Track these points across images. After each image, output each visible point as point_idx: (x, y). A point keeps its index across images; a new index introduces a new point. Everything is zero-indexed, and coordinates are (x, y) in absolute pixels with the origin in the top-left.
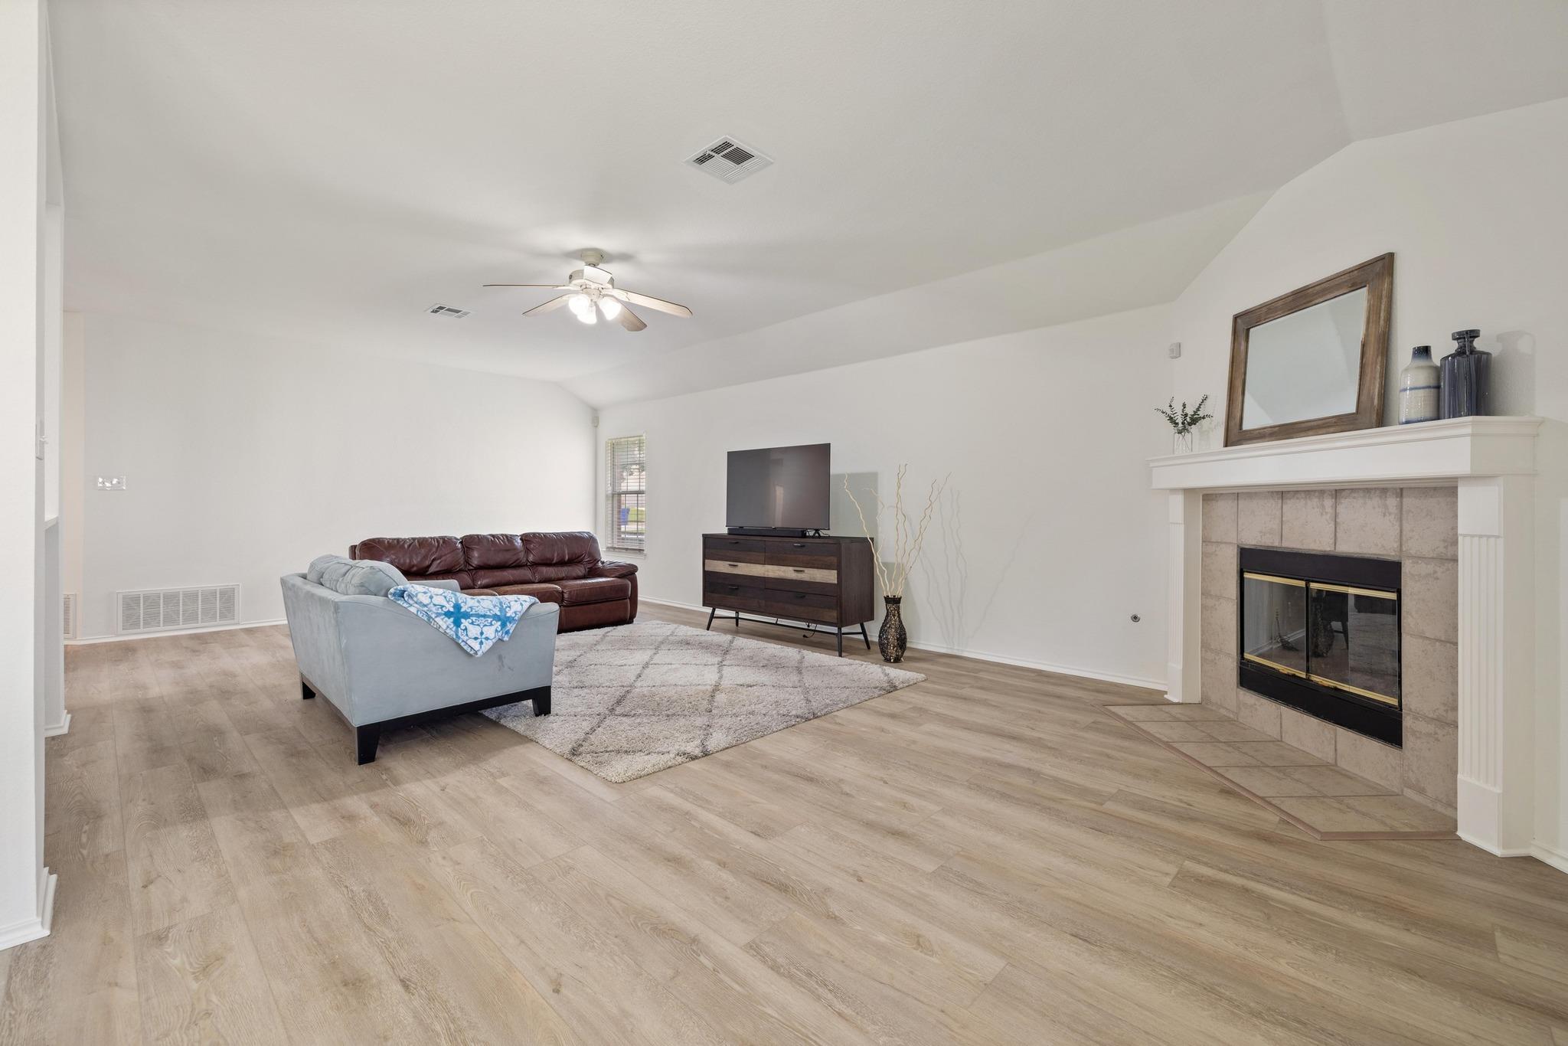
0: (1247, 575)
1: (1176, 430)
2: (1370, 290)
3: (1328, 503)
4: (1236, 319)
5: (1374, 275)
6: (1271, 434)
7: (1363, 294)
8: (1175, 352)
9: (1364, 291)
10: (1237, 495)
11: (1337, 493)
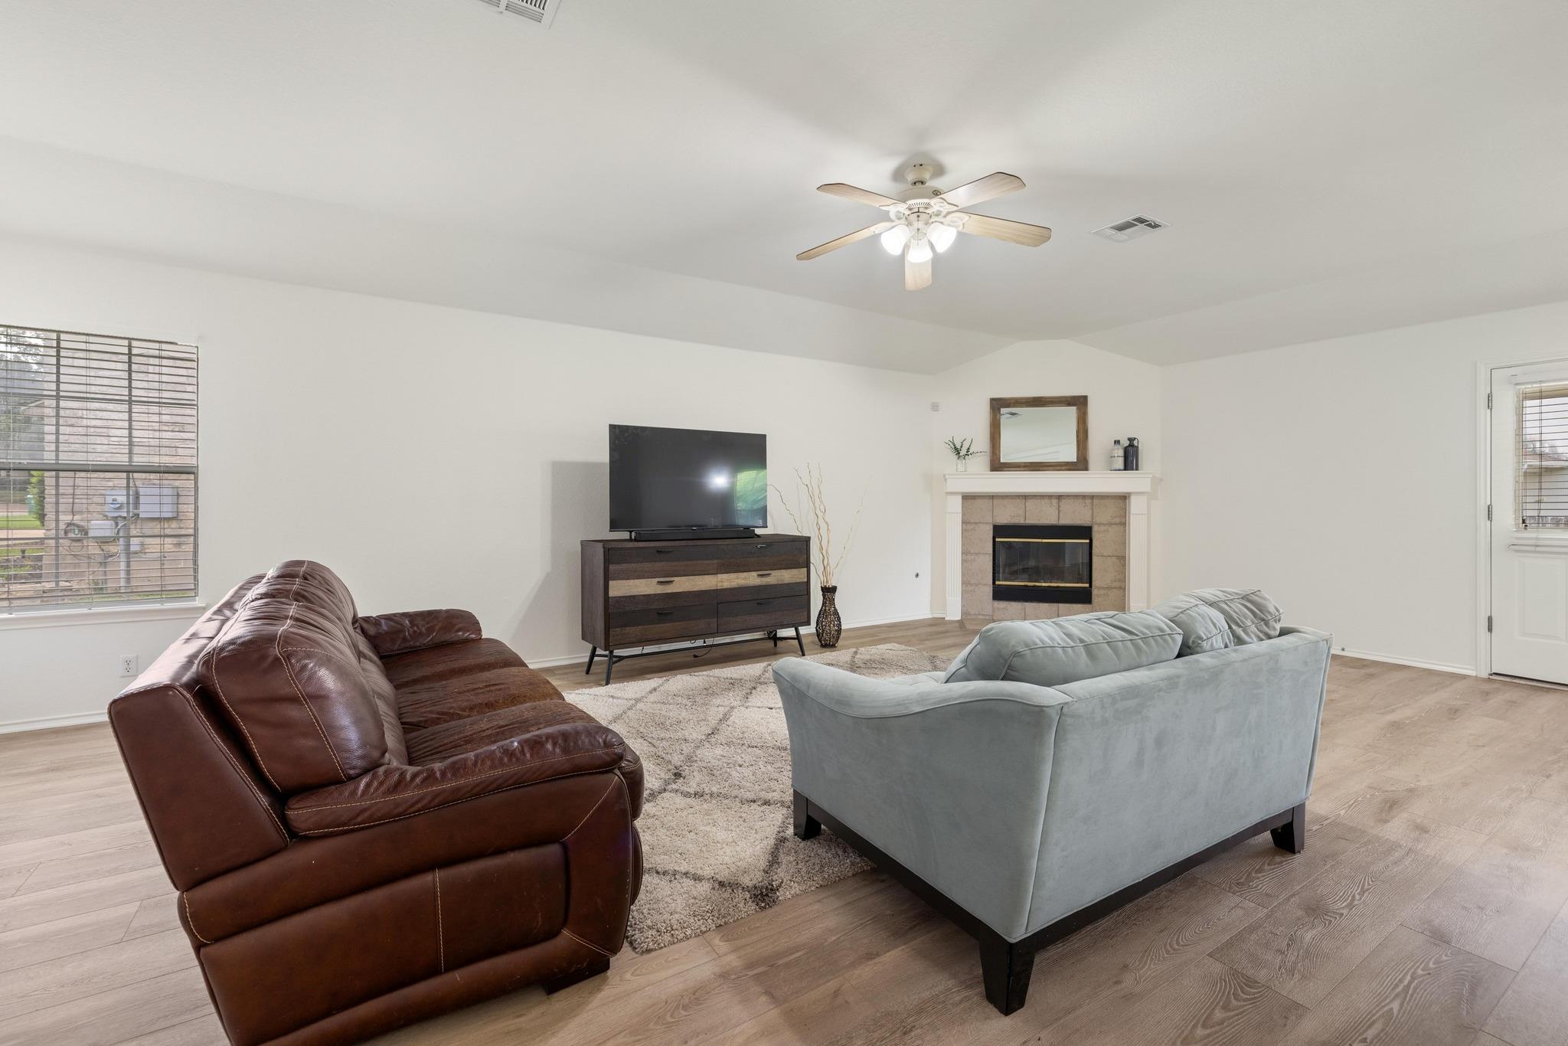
0: (997, 540)
1: (956, 457)
2: (1078, 409)
3: (1054, 501)
4: (993, 400)
5: (1080, 403)
6: (1025, 466)
7: (1073, 410)
8: (935, 407)
9: (1075, 408)
10: (992, 497)
11: (1060, 497)
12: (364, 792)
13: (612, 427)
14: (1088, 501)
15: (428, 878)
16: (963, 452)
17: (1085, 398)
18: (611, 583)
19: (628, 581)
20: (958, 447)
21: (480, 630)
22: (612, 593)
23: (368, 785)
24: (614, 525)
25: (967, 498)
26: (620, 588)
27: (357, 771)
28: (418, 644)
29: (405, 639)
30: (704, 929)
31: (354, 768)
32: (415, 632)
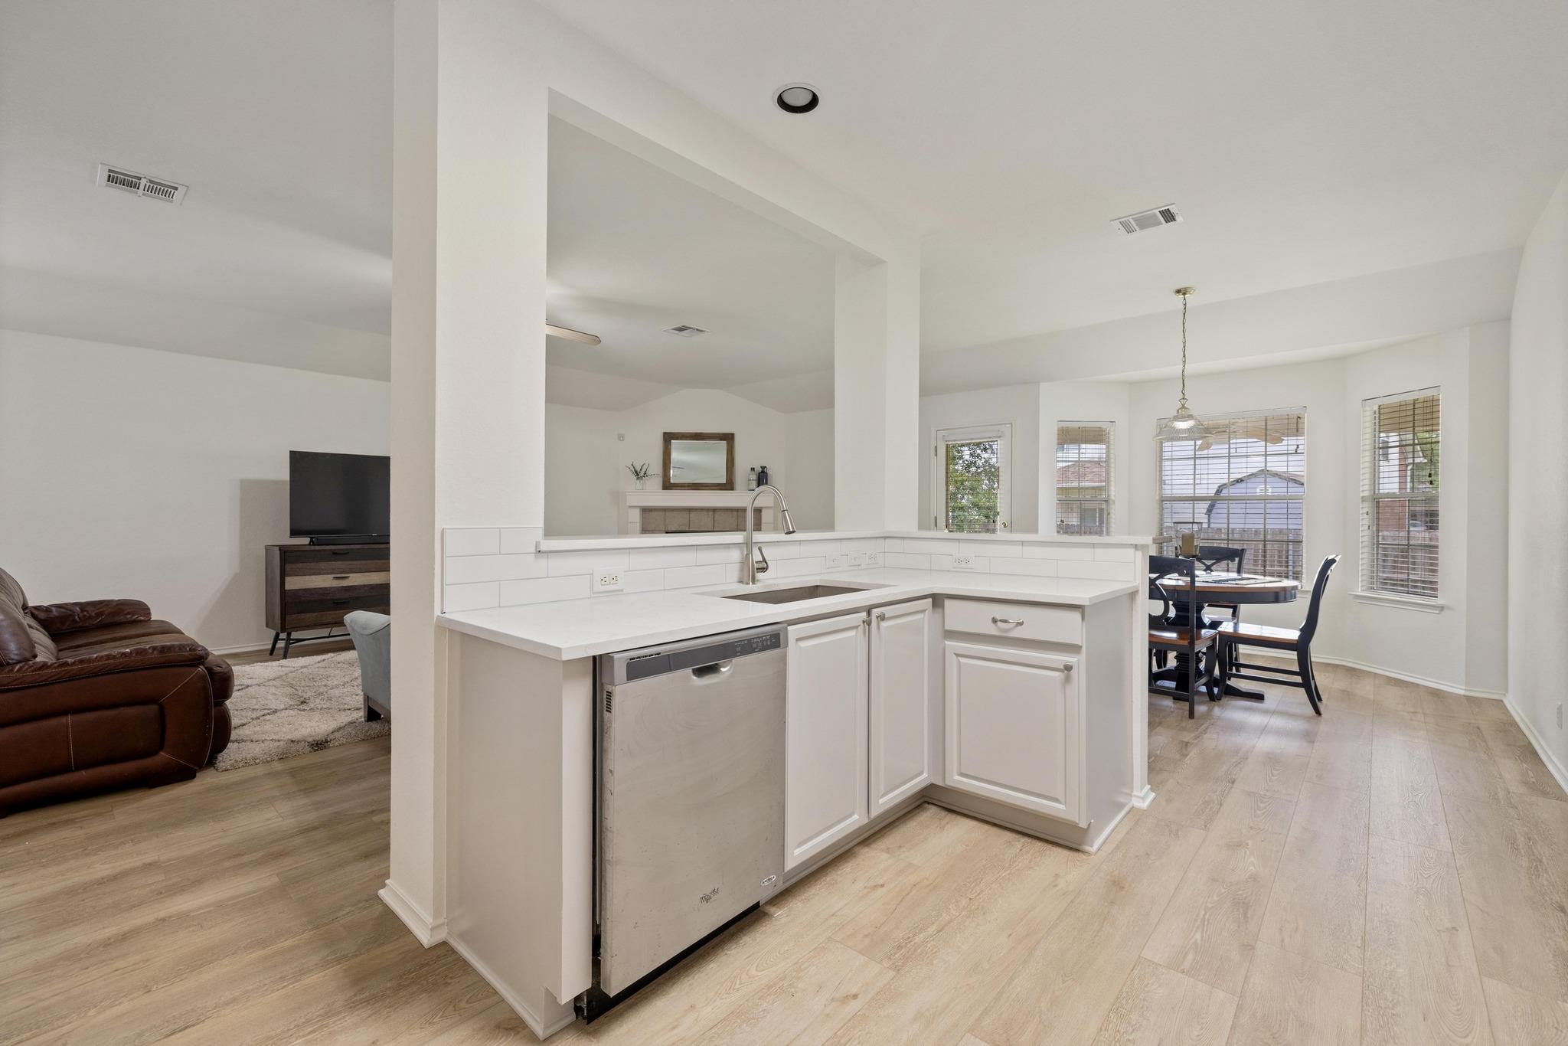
1: (635, 478)
2: (727, 443)
3: (711, 513)
4: (665, 434)
5: (729, 438)
6: (688, 486)
7: (724, 443)
8: (621, 437)
9: (725, 442)
10: (665, 510)
11: (715, 510)
12: (18, 671)
13: (292, 453)
14: (735, 513)
15: (63, 720)
16: (642, 474)
17: (733, 435)
18: (287, 578)
19: (304, 577)
20: (638, 470)
21: (150, 614)
22: (288, 587)
23: (21, 668)
24: (294, 533)
25: (645, 510)
26: (294, 583)
27: (14, 661)
28: (87, 624)
29: (74, 621)
30: (268, 759)
31: (13, 659)
32: (85, 616)
